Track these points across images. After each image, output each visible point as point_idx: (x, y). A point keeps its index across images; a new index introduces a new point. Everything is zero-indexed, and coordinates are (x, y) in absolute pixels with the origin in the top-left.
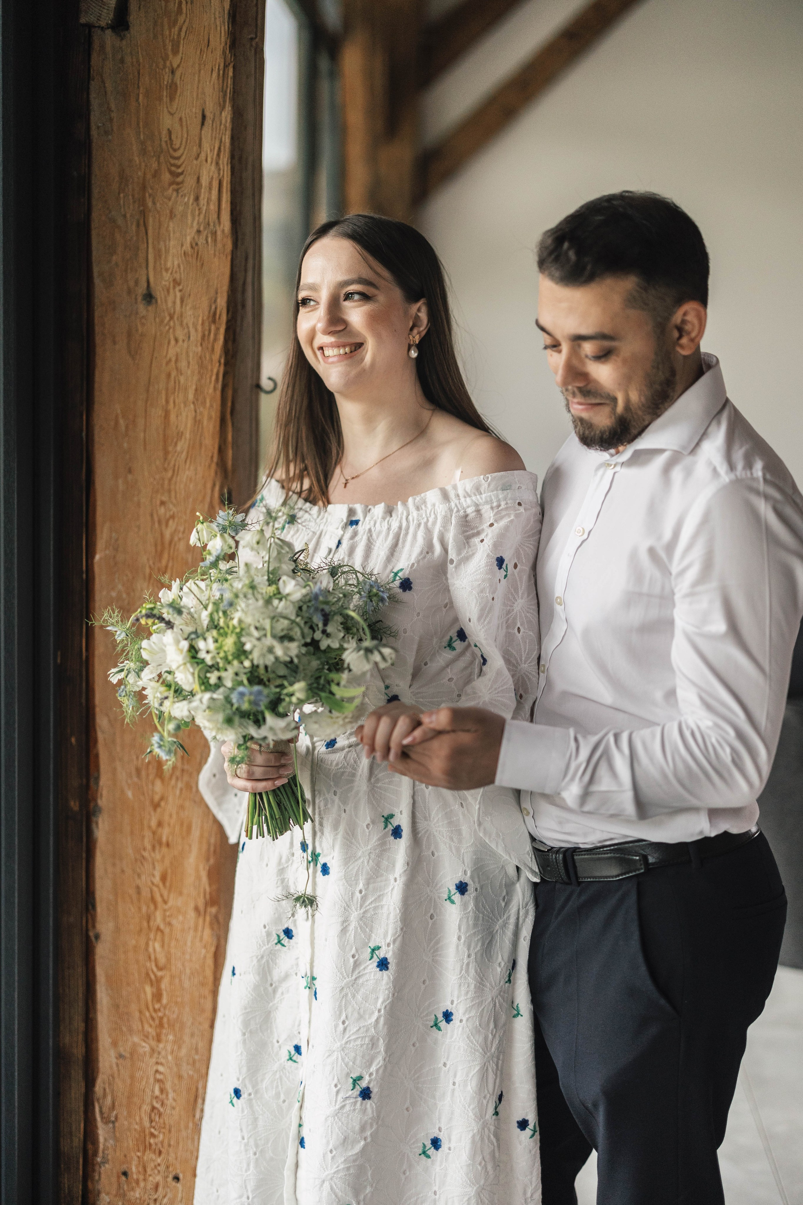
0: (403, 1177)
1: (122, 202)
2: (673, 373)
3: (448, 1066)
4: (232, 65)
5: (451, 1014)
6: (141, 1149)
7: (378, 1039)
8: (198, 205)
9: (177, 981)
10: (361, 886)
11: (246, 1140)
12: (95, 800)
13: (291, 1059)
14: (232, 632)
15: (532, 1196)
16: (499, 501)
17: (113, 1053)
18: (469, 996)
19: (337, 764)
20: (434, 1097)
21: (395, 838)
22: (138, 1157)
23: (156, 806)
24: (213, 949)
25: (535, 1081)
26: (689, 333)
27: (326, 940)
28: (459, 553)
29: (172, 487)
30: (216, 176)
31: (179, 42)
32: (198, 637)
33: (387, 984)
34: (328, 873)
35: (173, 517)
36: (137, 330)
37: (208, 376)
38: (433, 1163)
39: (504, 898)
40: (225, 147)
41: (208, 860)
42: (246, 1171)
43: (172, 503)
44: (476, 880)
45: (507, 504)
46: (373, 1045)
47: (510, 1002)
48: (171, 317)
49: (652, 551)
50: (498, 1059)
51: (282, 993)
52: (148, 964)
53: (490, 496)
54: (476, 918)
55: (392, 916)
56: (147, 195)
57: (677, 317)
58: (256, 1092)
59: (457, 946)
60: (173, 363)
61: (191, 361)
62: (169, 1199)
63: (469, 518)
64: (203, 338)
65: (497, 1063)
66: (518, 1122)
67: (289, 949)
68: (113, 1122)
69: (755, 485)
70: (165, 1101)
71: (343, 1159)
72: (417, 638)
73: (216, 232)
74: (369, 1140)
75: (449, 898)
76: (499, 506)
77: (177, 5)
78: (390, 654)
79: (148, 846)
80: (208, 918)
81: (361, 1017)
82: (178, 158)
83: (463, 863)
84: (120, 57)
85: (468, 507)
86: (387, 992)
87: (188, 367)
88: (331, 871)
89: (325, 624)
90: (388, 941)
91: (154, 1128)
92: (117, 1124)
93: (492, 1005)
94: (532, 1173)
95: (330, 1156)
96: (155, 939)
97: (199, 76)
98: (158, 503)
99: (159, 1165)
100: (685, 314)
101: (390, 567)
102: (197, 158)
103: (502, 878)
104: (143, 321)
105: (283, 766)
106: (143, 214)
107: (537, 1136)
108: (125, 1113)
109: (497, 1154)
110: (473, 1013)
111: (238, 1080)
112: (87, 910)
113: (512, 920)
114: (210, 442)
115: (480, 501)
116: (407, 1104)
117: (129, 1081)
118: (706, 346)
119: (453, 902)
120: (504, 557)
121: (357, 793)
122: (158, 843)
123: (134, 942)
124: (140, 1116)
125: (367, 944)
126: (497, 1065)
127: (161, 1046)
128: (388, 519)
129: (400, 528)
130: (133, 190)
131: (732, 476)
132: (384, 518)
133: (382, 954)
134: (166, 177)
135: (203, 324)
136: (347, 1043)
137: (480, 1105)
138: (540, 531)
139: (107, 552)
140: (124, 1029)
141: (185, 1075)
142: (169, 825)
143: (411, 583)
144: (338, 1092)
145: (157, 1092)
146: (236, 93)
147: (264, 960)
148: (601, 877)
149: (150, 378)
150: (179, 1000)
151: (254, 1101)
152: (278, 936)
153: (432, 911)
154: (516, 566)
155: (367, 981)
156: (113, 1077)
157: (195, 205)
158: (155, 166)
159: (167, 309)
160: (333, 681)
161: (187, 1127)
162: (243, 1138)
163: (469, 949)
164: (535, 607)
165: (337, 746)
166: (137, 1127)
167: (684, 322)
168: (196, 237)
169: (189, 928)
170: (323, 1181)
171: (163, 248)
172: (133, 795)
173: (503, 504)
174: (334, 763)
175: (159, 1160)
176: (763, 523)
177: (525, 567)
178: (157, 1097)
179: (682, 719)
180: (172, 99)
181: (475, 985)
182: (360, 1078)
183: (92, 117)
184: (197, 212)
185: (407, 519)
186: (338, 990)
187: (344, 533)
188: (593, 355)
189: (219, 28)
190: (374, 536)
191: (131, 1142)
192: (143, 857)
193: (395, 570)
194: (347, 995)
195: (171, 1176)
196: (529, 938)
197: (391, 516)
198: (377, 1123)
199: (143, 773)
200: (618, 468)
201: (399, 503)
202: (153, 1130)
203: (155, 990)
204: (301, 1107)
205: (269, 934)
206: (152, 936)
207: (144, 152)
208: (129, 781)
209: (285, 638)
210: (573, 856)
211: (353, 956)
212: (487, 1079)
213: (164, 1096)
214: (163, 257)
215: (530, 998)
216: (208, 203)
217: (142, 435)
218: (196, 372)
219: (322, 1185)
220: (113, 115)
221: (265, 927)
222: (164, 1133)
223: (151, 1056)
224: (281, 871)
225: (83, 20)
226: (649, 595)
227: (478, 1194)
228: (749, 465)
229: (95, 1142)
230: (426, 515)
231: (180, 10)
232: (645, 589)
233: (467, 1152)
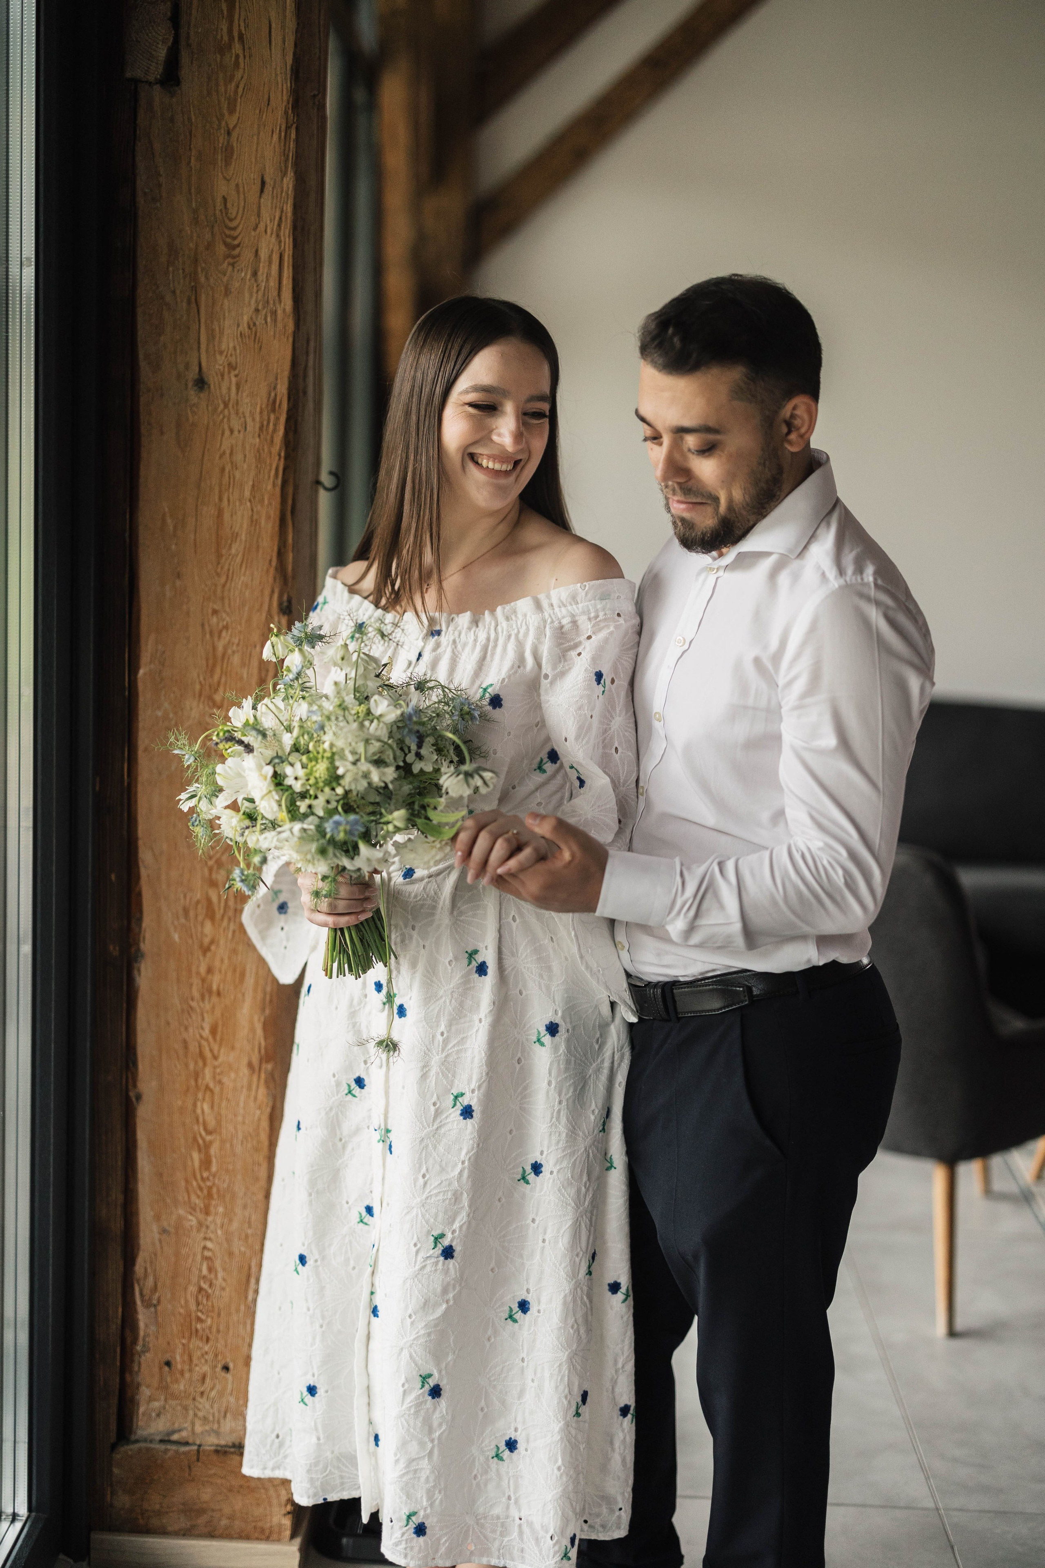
0: (488, 1344)
1: (171, 277)
2: (780, 470)
3: (537, 1222)
4: (294, 126)
5: (541, 1165)
6: (187, 1334)
7: (462, 1193)
8: (256, 280)
9: (228, 1145)
10: (442, 1028)
11: (311, 1312)
12: (137, 944)
13: (362, 1221)
14: (323, 757)
15: (623, 1367)
16: (597, 611)
17: (155, 1228)
18: (560, 1145)
19: (416, 896)
20: (521, 1256)
21: (480, 976)
22: (183, 1345)
23: (205, 950)
24: (269, 1110)
25: (629, 1240)
26: (798, 429)
27: (403, 1087)
28: (554, 668)
29: (226, 593)
30: (276, 248)
31: (235, 100)
32: (283, 762)
33: (472, 1133)
34: (405, 1016)
35: (226, 627)
36: (187, 419)
37: (266, 471)
38: (520, 1328)
39: (598, 1040)
40: (286, 217)
41: (263, 1010)
42: (312, 1346)
43: (225, 611)
44: (568, 1020)
45: (605, 614)
46: (456, 1199)
47: (603, 1153)
48: (226, 406)
49: (757, 661)
50: (592, 1214)
51: (353, 1149)
52: (196, 1128)
53: (588, 606)
54: (568, 1062)
55: (477, 1060)
56: (199, 269)
57: (787, 411)
58: (323, 1259)
59: (548, 1092)
60: (228, 455)
61: (247, 453)
62: (218, 1392)
63: (564, 630)
64: (261, 428)
65: (591, 1218)
66: (609, 1285)
67: (360, 1100)
68: (155, 1306)
69: (865, 590)
70: (214, 1281)
71: (423, 1324)
72: (508, 759)
73: (276, 311)
74: (451, 1303)
75: (539, 1040)
76: (597, 617)
77: (233, 59)
78: (492, 778)
79: (196, 994)
80: (263, 1076)
81: (443, 1170)
82: (234, 229)
83: (554, 1002)
84: (170, 114)
85: (563, 617)
86: (471, 1142)
87: (245, 461)
88: (408, 1013)
89: (420, 746)
90: (472, 1087)
91: (201, 1311)
92: (159, 1308)
93: (585, 1156)
94: (623, 1341)
95: (409, 1321)
96: (204, 1099)
97: (258, 139)
98: (210, 611)
99: (206, 1353)
100: (794, 408)
101: (478, 683)
102: (255, 229)
103: (595, 1020)
104: (194, 409)
105: (367, 899)
106: (195, 289)
107: (631, 1301)
108: (169, 1296)
109: (590, 1318)
110: (564, 1164)
111: (304, 1245)
112: (127, 1067)
113: (607, 1064)
114: (268, 543)
115: (577, 611)
116: (493, 1264)
117: (173, 1259)
118: (816, 442)
119: (542, 1044)
120: (603, 672)
121: (439, 927)
122: (207, 991)
123: (180, 1103)
124: (185, 1298)
125: (450, 1090)
126: (591, 1221)
127: (210, 1219)
128: (474, 629)
129: (488, 639)
130: (184, 263)
131: (842, 581)
132: (469, 629)
133: (465, 1101)
134: (221, 249)
135: (261, 413)
136: (427, 1198)
137: (573, 1264)
138: (639, 643)
139: (152, 666)
140: (168, 1201)
141: (237, 1252)
142: (220, 972)
143: (501, 700)
144: (417, 1252)
145: (205, 1271)
146: (298, 156)
147: (334, 1112)
148: (703, 1011)
149: (201, 472)
150: (230, 1167)
151: (321, 1268)
152: (349, 1086)
153: (519, 1055)
154: (613, 681)
155: (450, 1130)
156: (155, 1255)
157: (253, 279)
158: (208, 236)
159: (221, 396)
160: (428, 806)
161: (238, 1311)
162: (309, 1309)
163: (560, 1095)
164: (633, 725)
165: (415, 876)
166: (182, 1311)
167: (793, 416)
168: (254, 317)
169: (242, 1087)
170: (402, 1349)
171: (217, 329)
172: (180, 938)
173: (601, 614)
174: (413, 895)
175: (206, 1348)
176: (875, 631)
177: (623, 683)
178: (204, 1277)
179: (792, 842)
180: (227, 162)
181: (567, 1134)
182: (442, 1236)
183: (138, 182)
184: (255, 289)
185: (496, 629)
186: (418, 1141)
187: (425, 644)
188: (696, 449)
189: (280, 86)
190: (459, 647)
191: (175, 1328)
192: (191, 1008)
193: (484, 686)
194: (427, 1146)
195: (220, 1366)
196: (624, 1084)
197: (477, 626)
198: (460, 1285)
199: (192, 914)
200: (721, 573)
201: (487, 612)
202: (200, 1314)
203: (203, 1156)
204: (373, 1273)
205: (338, 1084)
206: (200, 1096)
207: (196, 221)
208: (176, 923)
209: (379, 762)
210: (672, 990)
211: (434, 1104)
212: (580, 1236)
213: (212, 1276)
214: (217, 339)
215: (625, 1149)
216: (267, 280)
217: (192, 536)
218: (253, 467)
219: (400, 1354)
220: (161, 179)
221: (334, 1076)
222: (212, 1318)
223: (198, 1231)
224: (353, 1014)
225: (128, 75)
226: (755, 709)
227: (570, 1359)
228: (859, 570)
229: (134, 1328)
230: (517, 626)
231: (237, 65)
232: (750, 702)
233: (558, 1314)
